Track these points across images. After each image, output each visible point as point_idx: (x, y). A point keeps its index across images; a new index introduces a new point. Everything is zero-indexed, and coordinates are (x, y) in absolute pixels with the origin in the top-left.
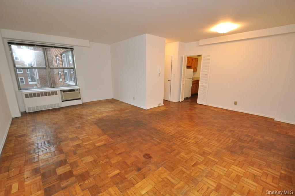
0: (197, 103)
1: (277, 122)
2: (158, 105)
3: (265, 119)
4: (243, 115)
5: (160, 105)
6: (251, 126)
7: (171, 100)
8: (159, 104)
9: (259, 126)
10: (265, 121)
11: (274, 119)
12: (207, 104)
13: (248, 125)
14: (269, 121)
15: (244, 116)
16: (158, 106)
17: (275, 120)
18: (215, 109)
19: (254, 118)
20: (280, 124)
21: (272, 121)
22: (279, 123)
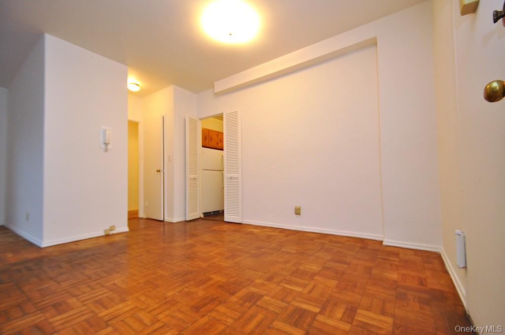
0: (226, 220)
1: (388, 249)
2: (105, 231)
3: (363, 243)
4: (312, 239)
5: (111, 232)
6: (325, 268)
7: (167, 219)
8: (108, 227)
9: (345, 266)
10: (362, 248)
11: (382, 242)
12: (245, 221)
13: (315, 268)
14: (372, 247)
15: (316, 240)
16: (103, 234)
17: (384, 243)
18: (255, 231)
19: (336, 243)
20: (397, 255)
21: (377, 246)
22: (395, 252)
